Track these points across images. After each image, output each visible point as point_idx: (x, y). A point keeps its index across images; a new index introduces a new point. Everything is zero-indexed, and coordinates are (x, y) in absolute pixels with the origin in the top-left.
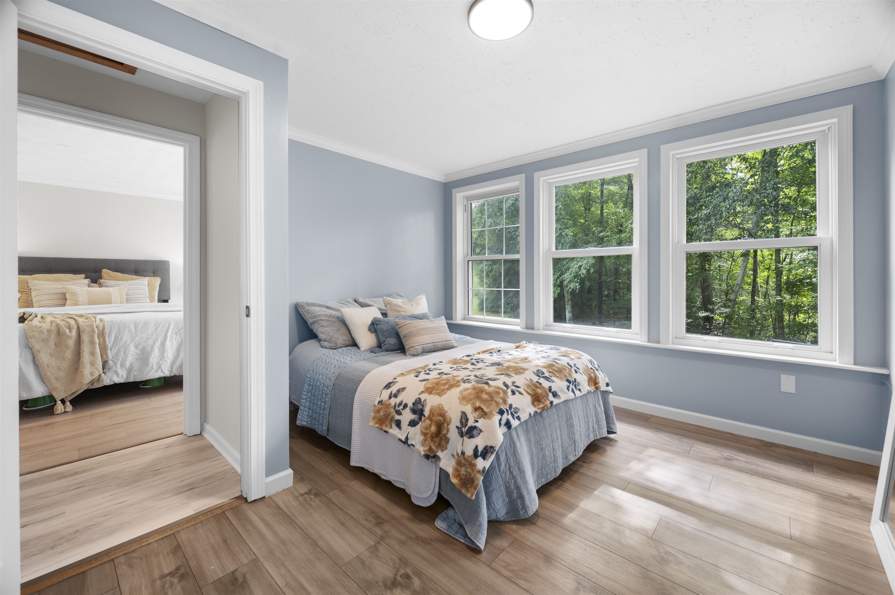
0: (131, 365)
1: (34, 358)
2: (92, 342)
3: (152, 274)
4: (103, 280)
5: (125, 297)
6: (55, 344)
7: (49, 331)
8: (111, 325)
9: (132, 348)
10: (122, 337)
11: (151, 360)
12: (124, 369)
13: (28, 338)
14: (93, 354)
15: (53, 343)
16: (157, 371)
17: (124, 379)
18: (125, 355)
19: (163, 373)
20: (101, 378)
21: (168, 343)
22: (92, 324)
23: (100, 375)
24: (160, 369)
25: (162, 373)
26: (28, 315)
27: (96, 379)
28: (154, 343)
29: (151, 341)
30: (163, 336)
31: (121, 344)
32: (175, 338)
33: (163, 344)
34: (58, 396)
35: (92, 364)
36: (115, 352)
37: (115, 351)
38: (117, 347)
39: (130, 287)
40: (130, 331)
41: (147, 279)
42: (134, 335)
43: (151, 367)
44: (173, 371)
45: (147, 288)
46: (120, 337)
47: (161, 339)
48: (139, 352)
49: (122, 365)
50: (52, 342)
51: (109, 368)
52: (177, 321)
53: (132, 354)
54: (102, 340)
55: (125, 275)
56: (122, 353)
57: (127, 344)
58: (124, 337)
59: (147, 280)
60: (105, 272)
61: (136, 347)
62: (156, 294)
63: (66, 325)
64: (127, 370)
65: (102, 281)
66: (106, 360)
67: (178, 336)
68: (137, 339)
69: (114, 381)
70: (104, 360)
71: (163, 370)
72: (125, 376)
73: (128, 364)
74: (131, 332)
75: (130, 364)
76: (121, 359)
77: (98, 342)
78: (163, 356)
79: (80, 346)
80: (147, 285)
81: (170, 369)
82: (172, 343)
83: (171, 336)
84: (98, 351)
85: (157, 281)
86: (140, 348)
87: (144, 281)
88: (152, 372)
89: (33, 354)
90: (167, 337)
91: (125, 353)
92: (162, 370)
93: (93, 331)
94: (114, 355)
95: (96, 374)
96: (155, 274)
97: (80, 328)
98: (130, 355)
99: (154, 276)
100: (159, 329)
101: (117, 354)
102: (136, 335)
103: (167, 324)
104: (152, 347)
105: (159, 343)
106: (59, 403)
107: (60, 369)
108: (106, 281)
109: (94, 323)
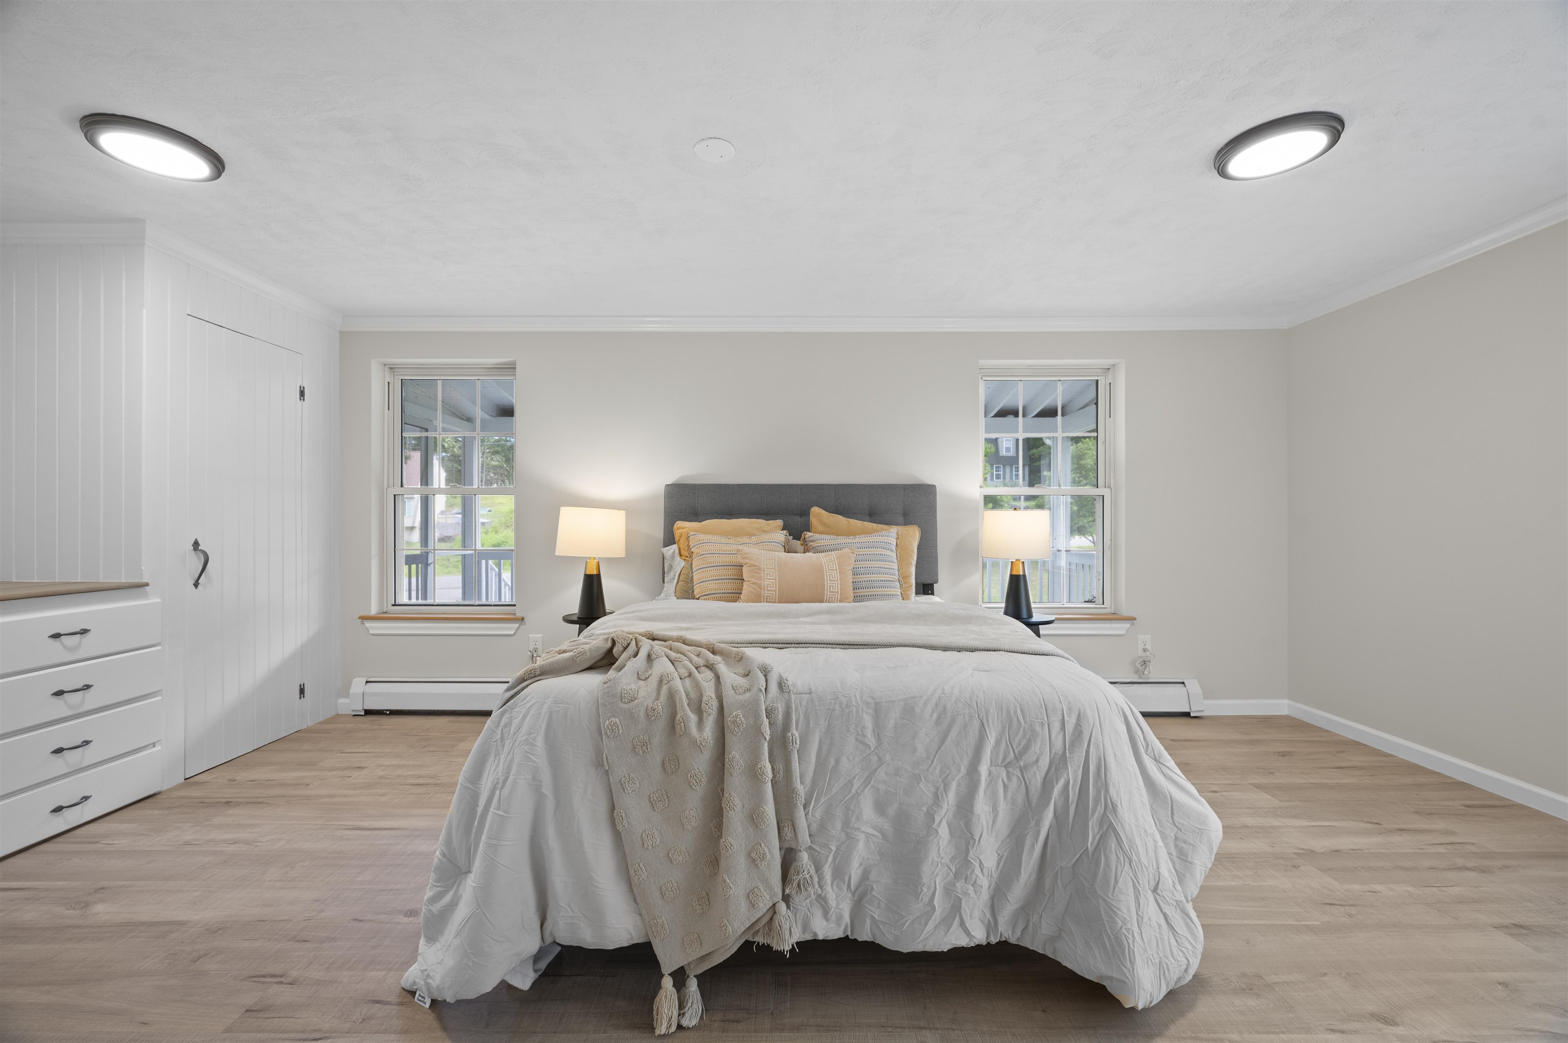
0: (865, 876)
1: (612, 808)
2: (754, 774)
3: (901, 519)
4: (811, 534)
5: (850, 578)
6: (663, 764)
7: (650, 714)
8: (806, 708)
9: (867, 810)
10: (837, 761)
11: (926, 870)
12: (845, 888)
13: (601, 735)
14: (754, 818)
15: (658, 760)
16: (947, 922)
17: (843, 928)
18: (847, 834)
19: (968, 933)
20: (777, 919)
21: (981, 806)
22: (756, 702)
23: (773, 908)
24: (957, 919)
25: (963, 935)
26: (621, 649)
27: (761, 925)
28: (937, 800)
29: (925, 790)
30: (964, 770)
31: (834, 791)
32: (1006, 787)
33: (965, 806)
34: (669, 960)
35: (754, 859)
36: (818, 815)
37: (818, 813)
38: (823, 800)
39: (862, 551)
40: (861, 741)
41: (894, 530)
42: (874, 758)
43: (926, 900)
44: (1001, 928)
45: (894, 555)
46: (832, 762)
47: (959, 785)
48: (887, 827)
49: (839, 873)
50: (656, 757)
51: (799, 885)
52: (1008, 712)
53: (867, 835)
54: (780, 766)
55: (851, 520)
56: (839, 825)
57: (854, 791)
58: (844, 760)
59: (895, 535)
60: (817, 513)
61: (880, 807)
62: (913, 570)
63: (693, 695)
64: (853, 894)
65: (809, 534)
66: (794, 847)
67: (1014, 779)
68: (881, 774)
69: (815, 934)
70: (786, 845)
71: (968, 924)
72: (847, 919)
73: (855, 872)
74: (863, 743)
75: (860, 871)
76: (834, 848)
77: (770, 775)
78: (966, 863)
79: (722, 780)
80: (894, 548)
81: (988, 915)
82: (995, 809)
83: (990, 773)
84: (770, 809)
85: (913, 535)
86: (892, 811)
87: (890, 535)
88: (930, 926)
89: (611, 791)
90: (979, 781)
91: (846, 824)
92: (962, 924)
93: (759, 731)
94: (814, 827)
95: (764, 906)
96: (907, 519)
97: (726, 710)
98: (862, 838)
99: (905, 524)
100: (949, 740)
101: (823, 826)
102: (880, 759)
103: (976, 723)
104: (930, 817)
105: (951, 799)
106: (667, 983)
107: (671, 861)
108: (817, 536)
109: (762, 699)
